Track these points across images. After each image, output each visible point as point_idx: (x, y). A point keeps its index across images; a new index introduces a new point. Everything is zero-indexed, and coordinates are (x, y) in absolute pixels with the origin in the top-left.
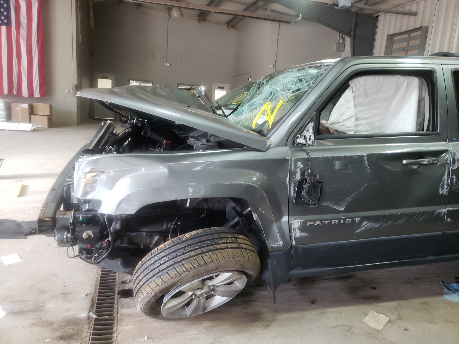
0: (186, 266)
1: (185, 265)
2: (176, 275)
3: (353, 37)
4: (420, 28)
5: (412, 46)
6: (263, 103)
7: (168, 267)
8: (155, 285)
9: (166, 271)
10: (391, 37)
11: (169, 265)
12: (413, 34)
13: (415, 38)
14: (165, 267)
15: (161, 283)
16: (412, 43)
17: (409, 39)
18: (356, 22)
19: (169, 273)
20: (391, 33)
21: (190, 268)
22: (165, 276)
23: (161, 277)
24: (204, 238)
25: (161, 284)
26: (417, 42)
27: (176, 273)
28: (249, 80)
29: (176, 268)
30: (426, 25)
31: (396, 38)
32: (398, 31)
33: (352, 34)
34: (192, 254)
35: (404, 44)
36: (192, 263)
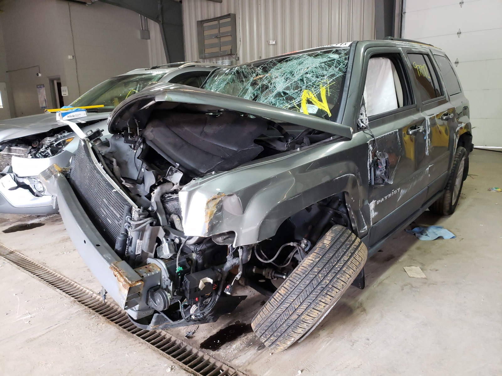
0: (348, 273)
1: (346, 272)
2: (343, 285)
3: (161, 22)
4: (229, 16)
5: (223, 33)
6: (299, 92)
7: (331, 281)
8: (324, 304)
9: (331, 285)
10: (200, 23)
11: (331, 278)
12: (221, 21)
13: (225, 25)
14: (328, 282)
15: (330, 299)
16: (223, 30)
17: (219, 26)
18: (162, 8)
19: (335, 286)
20: (200, 20)
21: (351, 272)
22: (332, 291)
23: (328, 293)
24: (342, 240)
25: (330, 301)
26: (229, 29)
27: (342, 283)
28: (38, 75)
29: (341, 278)
30: (232, 12)
31: (205, 25)
32: (205, 18)
33: (160, 19)
34: (346, 258)
35: (215, 31)
36: (351, 267)
